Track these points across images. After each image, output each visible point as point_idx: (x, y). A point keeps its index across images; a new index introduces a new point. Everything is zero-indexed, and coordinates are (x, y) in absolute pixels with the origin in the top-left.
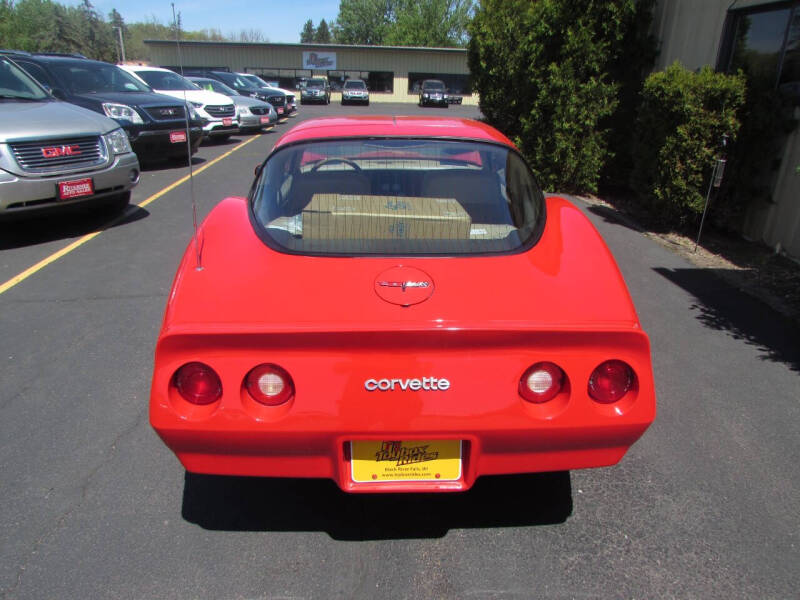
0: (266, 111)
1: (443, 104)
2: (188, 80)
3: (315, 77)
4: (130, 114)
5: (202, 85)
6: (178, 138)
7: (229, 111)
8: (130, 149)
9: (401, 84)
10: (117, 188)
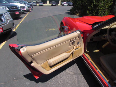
0: (30, 7)
1: (55, 5)
2: (15, 1)
3: (34, 1)
4: (6, 8)
5: (18, 3)
6: (17, 13)
7: (24, 7)
8: (11, 18)
9: (48, 2)
10: (9, 29)
